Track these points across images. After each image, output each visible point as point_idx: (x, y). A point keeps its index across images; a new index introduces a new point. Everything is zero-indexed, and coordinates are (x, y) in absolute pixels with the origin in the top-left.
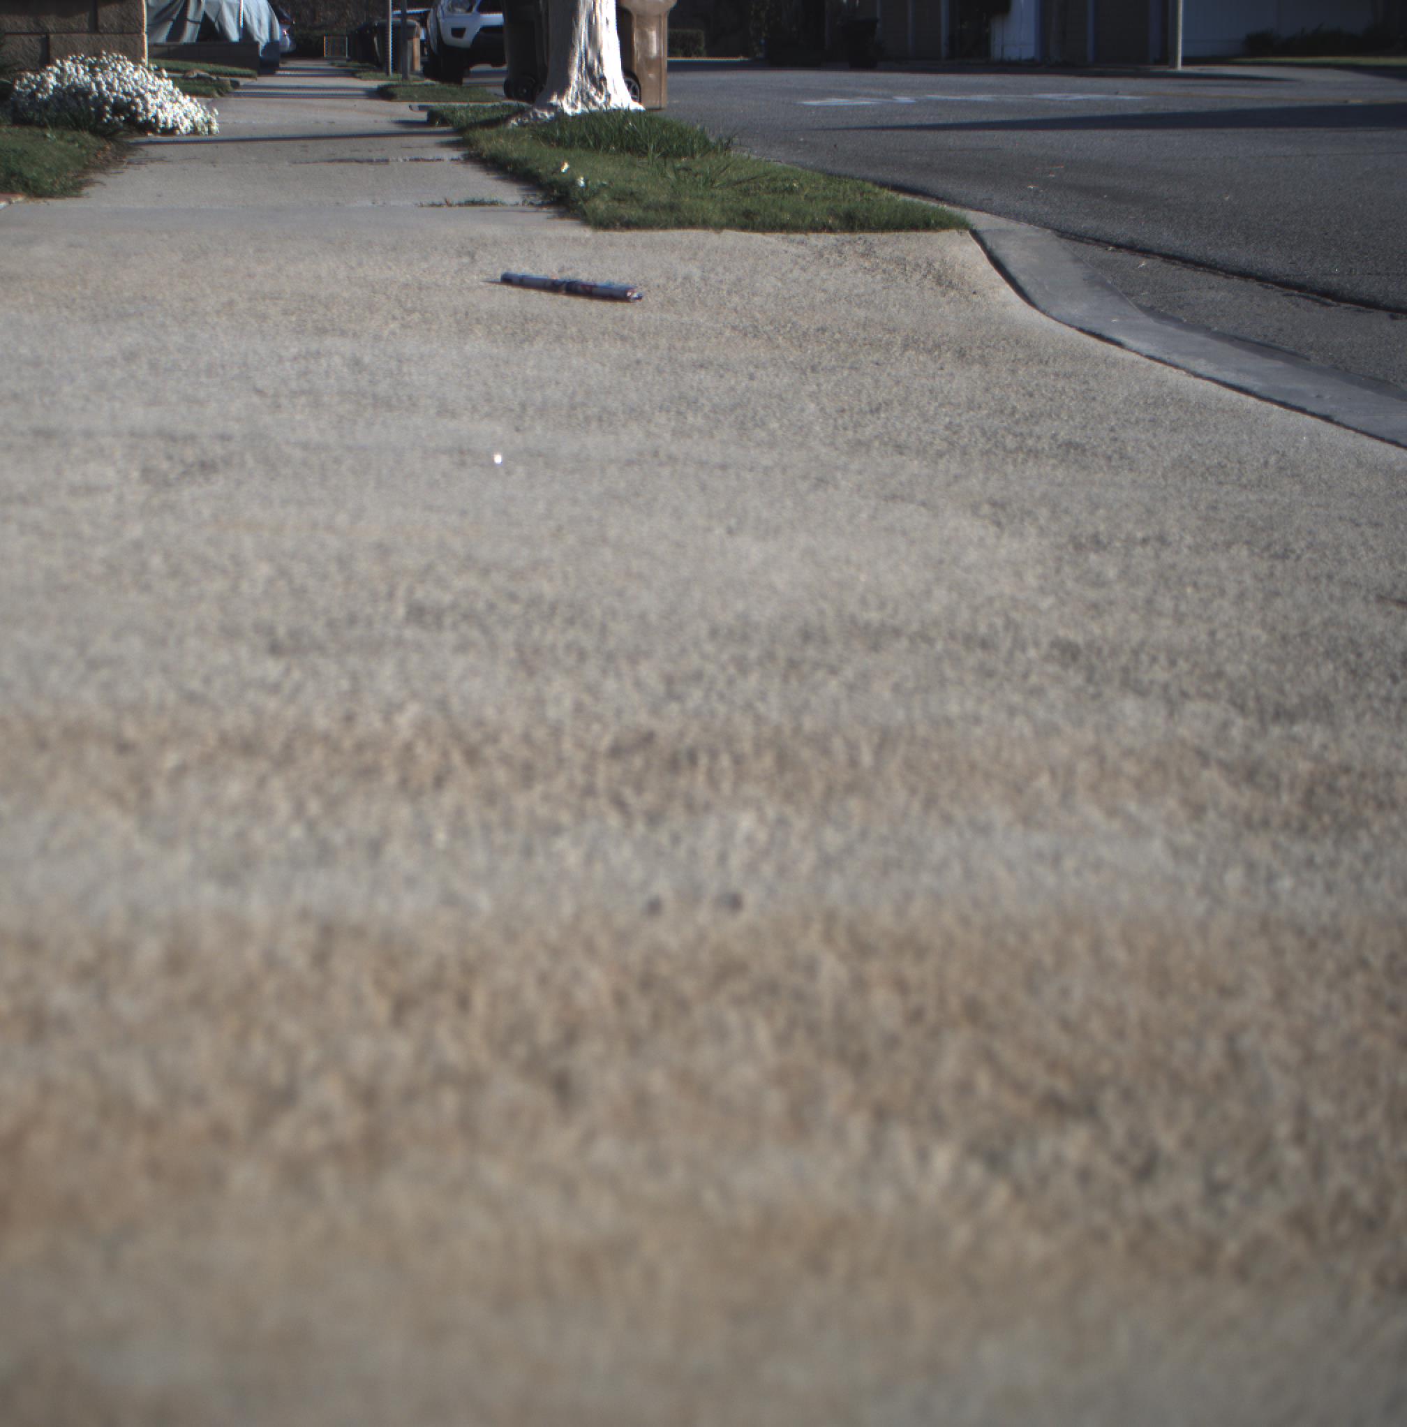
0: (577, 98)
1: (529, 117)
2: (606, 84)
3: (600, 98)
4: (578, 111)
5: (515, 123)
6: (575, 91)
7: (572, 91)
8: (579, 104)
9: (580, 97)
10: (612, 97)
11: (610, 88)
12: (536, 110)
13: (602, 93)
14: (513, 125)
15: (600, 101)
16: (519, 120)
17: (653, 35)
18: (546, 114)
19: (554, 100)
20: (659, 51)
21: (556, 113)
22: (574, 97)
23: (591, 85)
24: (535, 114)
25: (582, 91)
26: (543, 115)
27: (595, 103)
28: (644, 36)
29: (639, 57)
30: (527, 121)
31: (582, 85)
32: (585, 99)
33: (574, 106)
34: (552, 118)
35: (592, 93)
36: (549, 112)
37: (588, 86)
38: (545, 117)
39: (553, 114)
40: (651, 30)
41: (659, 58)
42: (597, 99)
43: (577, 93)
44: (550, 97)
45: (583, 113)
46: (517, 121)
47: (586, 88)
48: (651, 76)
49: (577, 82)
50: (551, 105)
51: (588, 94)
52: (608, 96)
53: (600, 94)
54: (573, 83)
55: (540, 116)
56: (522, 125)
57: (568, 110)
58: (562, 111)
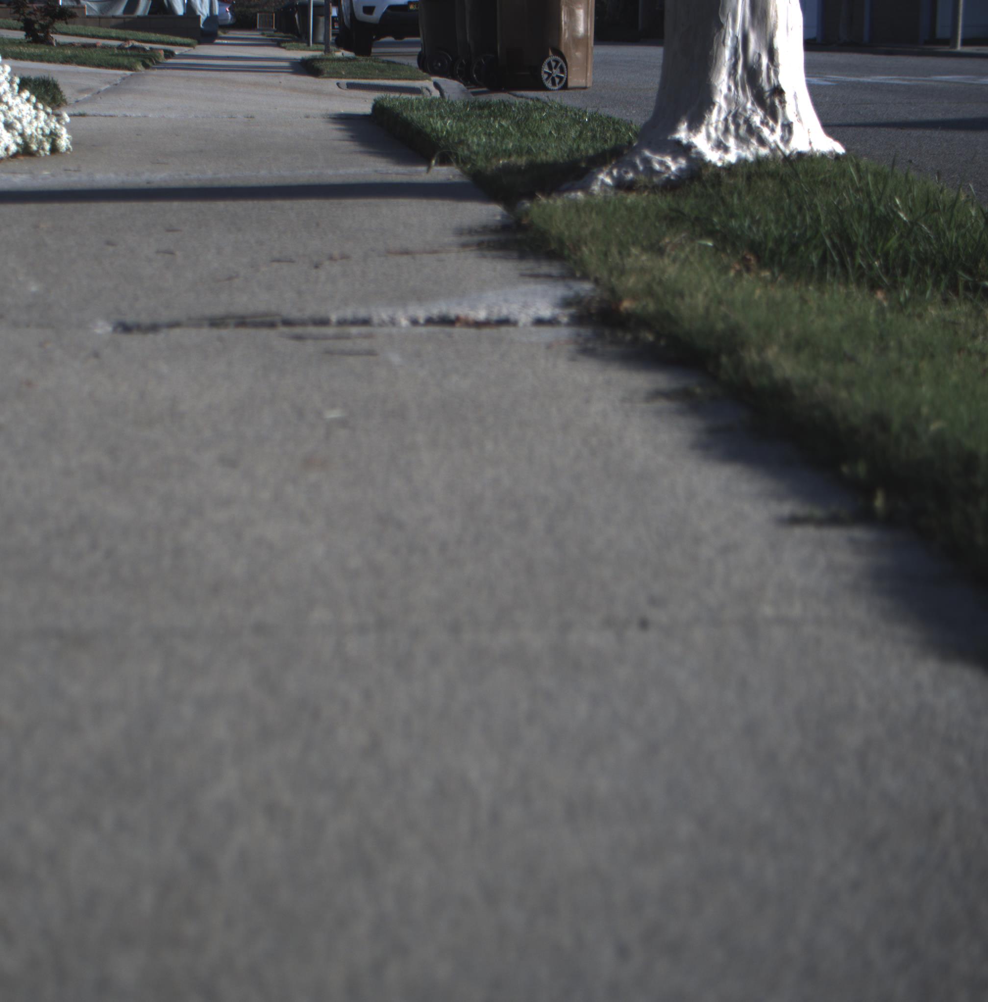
0: (726, 130)
1: (634, 167)
2: (783, 102)
3: (773, 130)
4: (732, 157)
5: (608, 180)
6: (723, 116)
7: (716, 117)
8: (731, 142)
9: (732, 128)
10: (796, 128)
11: (790, 112)
12: (647, 153)
13: (775, 120)
14: (603, 182)
15: (774, 137)
16: (615, 172)
17: (581, 13)
18: (668, 160)
19: (682, 134)
20: (586, 30)
21: (689, 159)
22: (721, 126)
23: (753, 104)
24: (647, 161)
25: (736, 116)
26: (662, 163)
27: (762, 142)
28: (572, 15)
29: (567, 36)
30: (630, 175)
31: (737, 103)
32: (742, 131)
33: (721, 146)
34: (680, 170)
35: (757, 120)
36: (674, 159)
37: (749, 105)
38: (668, 168)
39: (683, 162)
40: (579, 8)
41: (586, 37)
42: (766, 132)
43: (726, 120)
44: (674, 129)
45: (742, 162)
46: (610, 174)
47: (745, 110)
48: (578, 54)
49: (726, 98)
50: (678, 142)
51: (747, 121)
52: (788, 127)
53: (771, 123)
54: (720, 99)
55: (657, 167)
56: (621, 185)
57: (713, 156)
58: (700, 157)
